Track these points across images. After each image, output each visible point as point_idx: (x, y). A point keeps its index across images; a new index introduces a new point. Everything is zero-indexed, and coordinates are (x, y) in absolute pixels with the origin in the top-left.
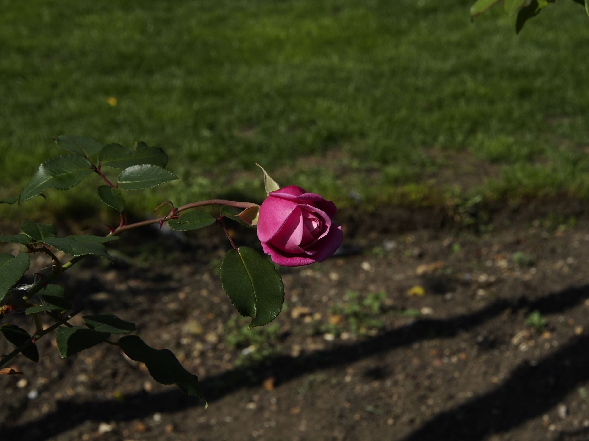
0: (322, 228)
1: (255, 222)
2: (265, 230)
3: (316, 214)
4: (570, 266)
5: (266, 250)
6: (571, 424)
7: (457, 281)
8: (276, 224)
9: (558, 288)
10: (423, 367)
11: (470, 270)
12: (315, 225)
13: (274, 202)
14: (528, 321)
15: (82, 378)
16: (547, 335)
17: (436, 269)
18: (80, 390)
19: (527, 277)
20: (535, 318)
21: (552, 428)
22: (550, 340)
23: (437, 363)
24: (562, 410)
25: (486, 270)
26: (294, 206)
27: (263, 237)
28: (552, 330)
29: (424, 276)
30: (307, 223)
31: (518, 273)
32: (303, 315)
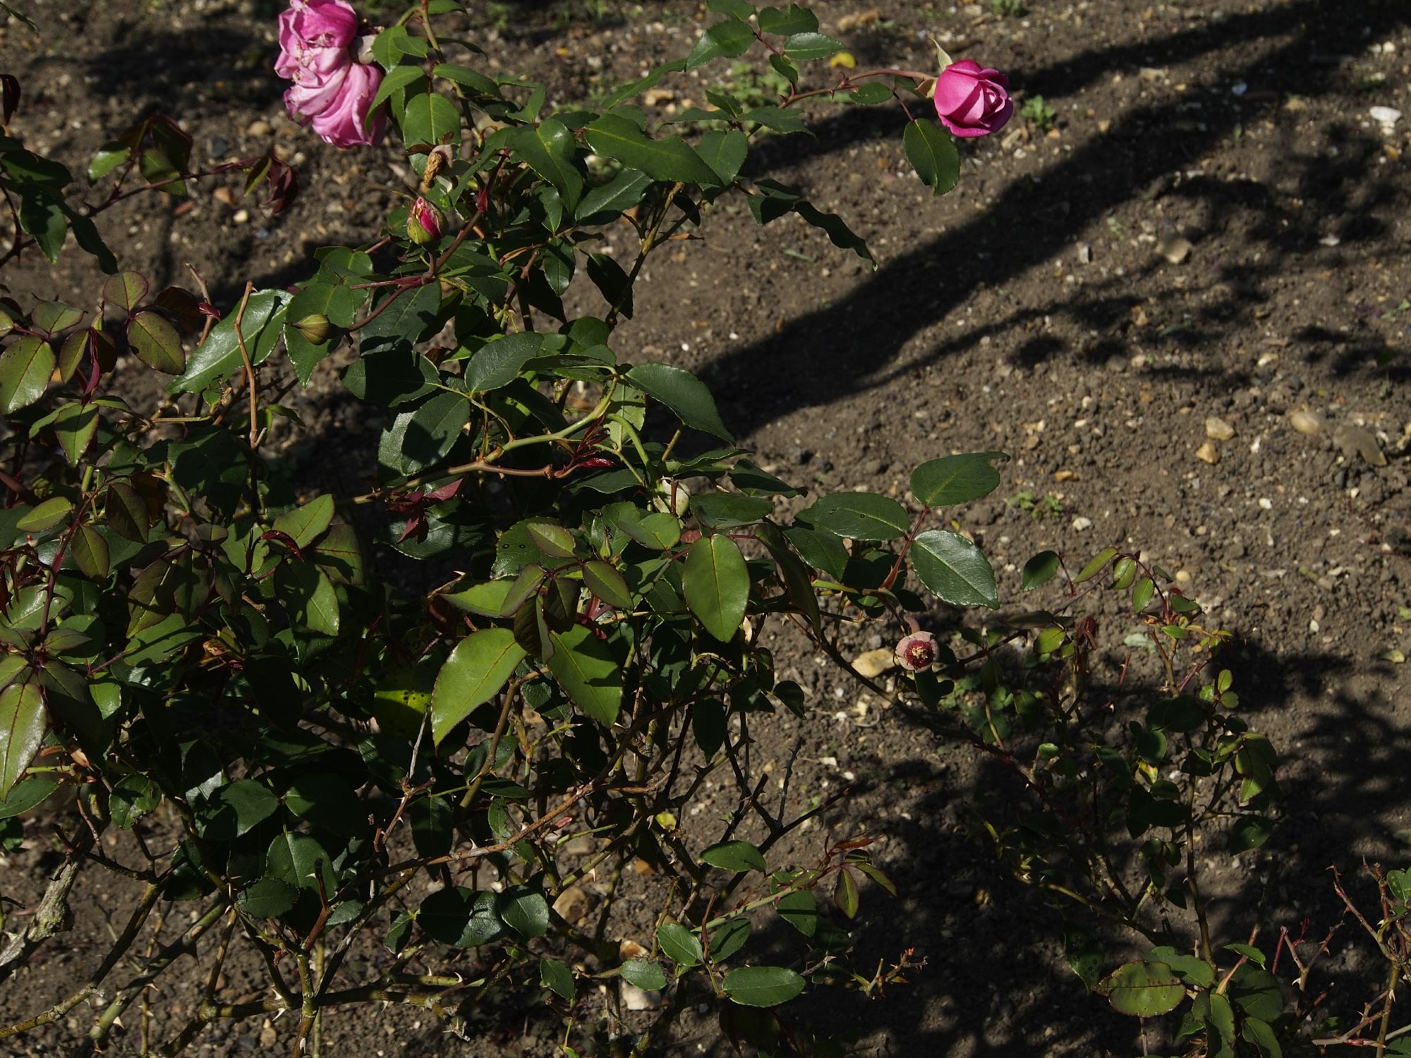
0: (999, 102)
1: (931, 93)
2: (945, 103)
3: (993, 88)
4: (1083, 15)
5: (945, 122)
6: (1098, 272)
7: (906, 41)
8: (957, 99)
9: (1066, 54)
10: (868, 187)
11: (922, 24)
12: (993, 99)
13: (954, 77)
14: (1026, 112)
15: (335, 207)
16: (1055, 134)
17: (869, 22)
18: (336, 225)
19: (1018, 36)
20: (1037, 105)
21: (1070, 278)
22: (1060, 143)
23: (887, 180)
24: (1083, 252)
25: (948, 23)
26: (976, 82)
27: (941, 110)
28: (1063, 126)
29: (850, 30)
30: (986, 96)
31: (1001, 29)
32: (663, 102)
